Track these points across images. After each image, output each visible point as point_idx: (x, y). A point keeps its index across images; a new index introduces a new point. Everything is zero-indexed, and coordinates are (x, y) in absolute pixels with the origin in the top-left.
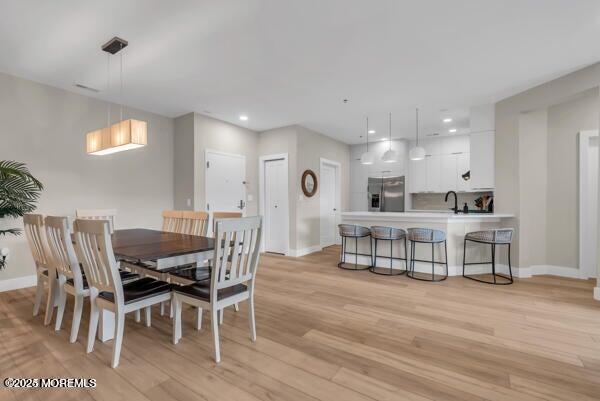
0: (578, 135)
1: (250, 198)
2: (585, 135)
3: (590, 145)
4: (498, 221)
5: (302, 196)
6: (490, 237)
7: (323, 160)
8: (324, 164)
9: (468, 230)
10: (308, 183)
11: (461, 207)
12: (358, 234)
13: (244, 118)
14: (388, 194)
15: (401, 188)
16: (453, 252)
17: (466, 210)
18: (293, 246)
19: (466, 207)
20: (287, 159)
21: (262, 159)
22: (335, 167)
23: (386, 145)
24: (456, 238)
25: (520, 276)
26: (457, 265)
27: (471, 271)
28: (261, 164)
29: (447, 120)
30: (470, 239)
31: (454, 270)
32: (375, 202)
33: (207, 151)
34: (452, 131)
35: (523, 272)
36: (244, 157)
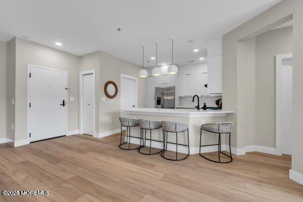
0: (275, 58)
1: (72, 99)
2: (279, 58)
3: (283, 64)
4: (225, 115)
5: (104, 98)
6: (216, 128)
7: (122, 75)
8: (124, 78)
9: (204, 122)
10: (110, 89)
11: (201, 106)
12: (130, 124)
13: (59, 44)
14: (165, 98)
15: (173, 94)
16: (193, 138)
17: (205, 108)
18: (98, 131)
19: (205, 106)
20: (94, 74)
21: (82, 73)
22: (134, 80)
23: (165, 68)
24: (195, 127)
25: (238, 155)
26: (196, 146)
27: (205, 150)
28: (81, 77)
29: (196, 51)
30: (205, 129)
31: (194, 150)
32: (159, 102)
33: (29, 66)
34: (202, 59)
35: (239, 151)
36: (67, 72)
